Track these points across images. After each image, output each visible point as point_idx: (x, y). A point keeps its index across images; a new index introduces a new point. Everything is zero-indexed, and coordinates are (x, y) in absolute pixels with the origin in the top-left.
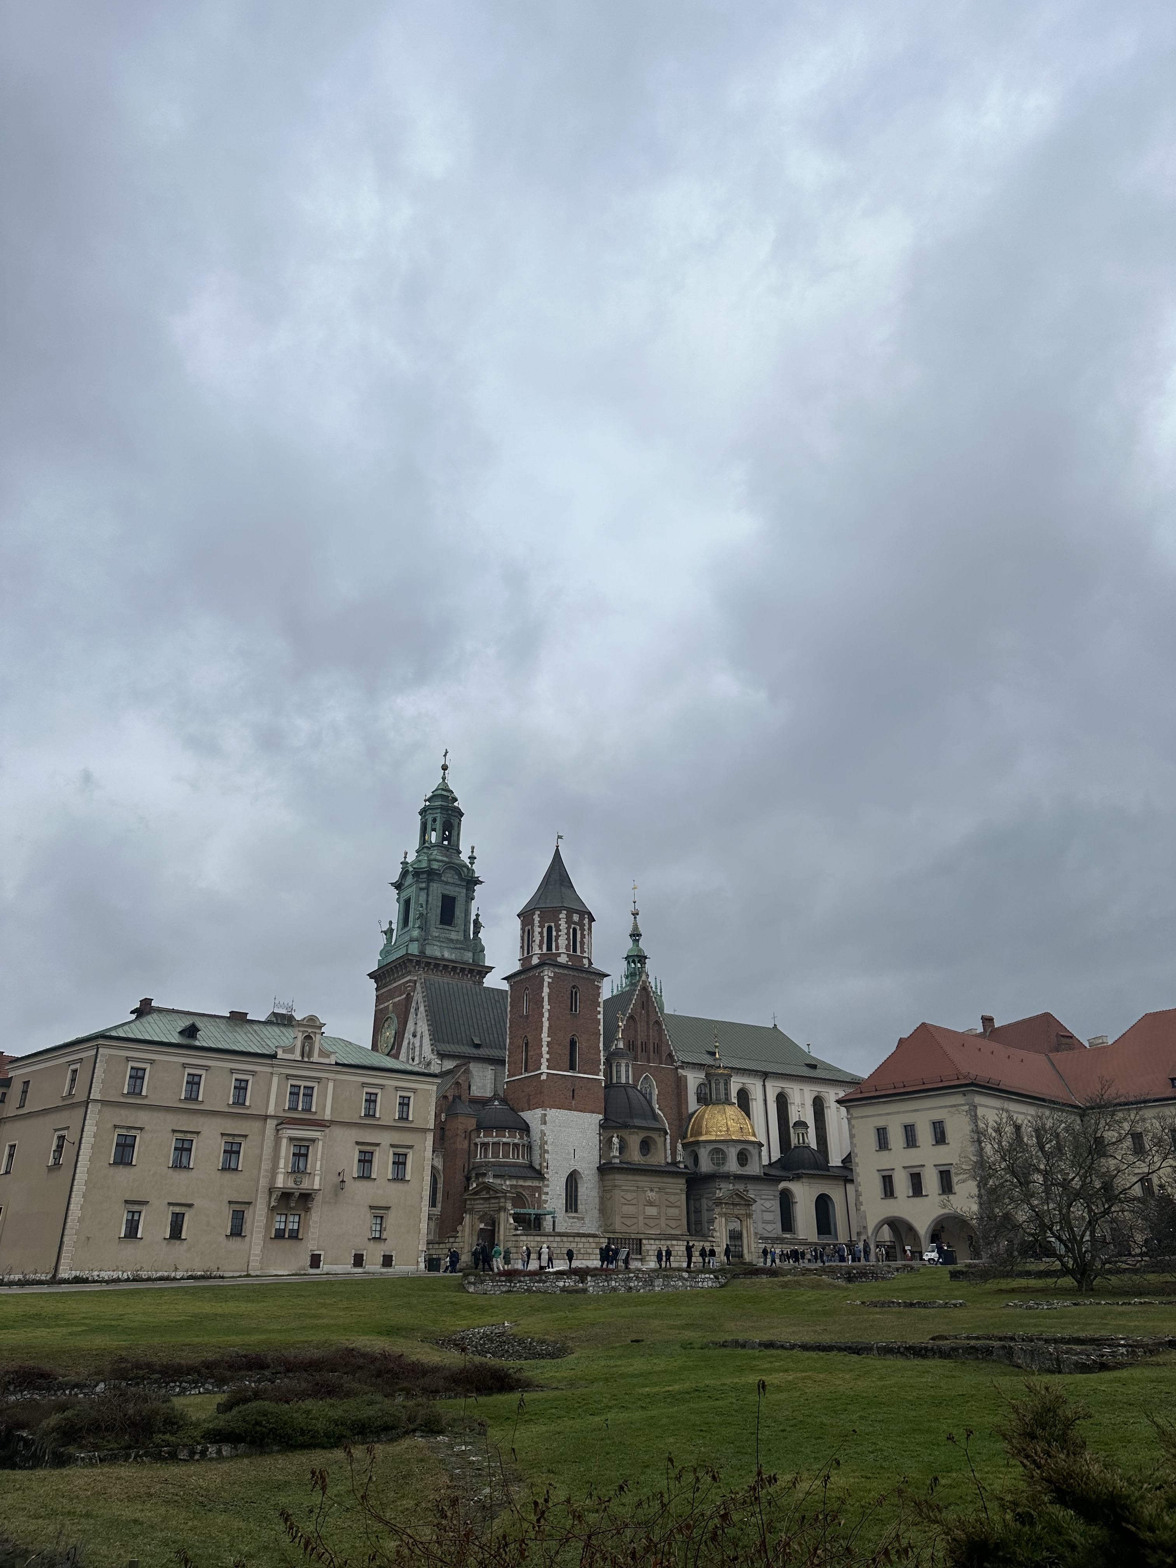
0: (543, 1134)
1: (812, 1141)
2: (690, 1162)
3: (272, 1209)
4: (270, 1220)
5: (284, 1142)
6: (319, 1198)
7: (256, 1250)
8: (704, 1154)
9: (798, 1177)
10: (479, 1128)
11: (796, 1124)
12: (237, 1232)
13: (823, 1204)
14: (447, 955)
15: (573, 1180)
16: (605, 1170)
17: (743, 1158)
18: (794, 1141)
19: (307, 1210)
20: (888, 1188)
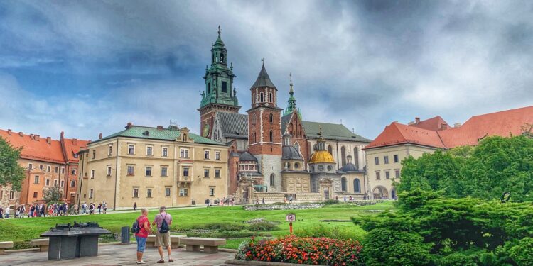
0: (262, 163)
1: (353, 161)
2: (311, 170)
3: (178, 188)
4: (178, 191)
5: (181, 167)
6: (193, 184)
7: (175, 200)
8: (316, 167)
9: (348, 173)
10: (241, 161)
11: (348, 156)
12: (168, 195)
13: (356, 182)
14: (225, 102)
15: (272, 176)
16: (283, 173)
17: (329, 168)
18: (347, 162)
19: (189, 187)
20: (378, 177)
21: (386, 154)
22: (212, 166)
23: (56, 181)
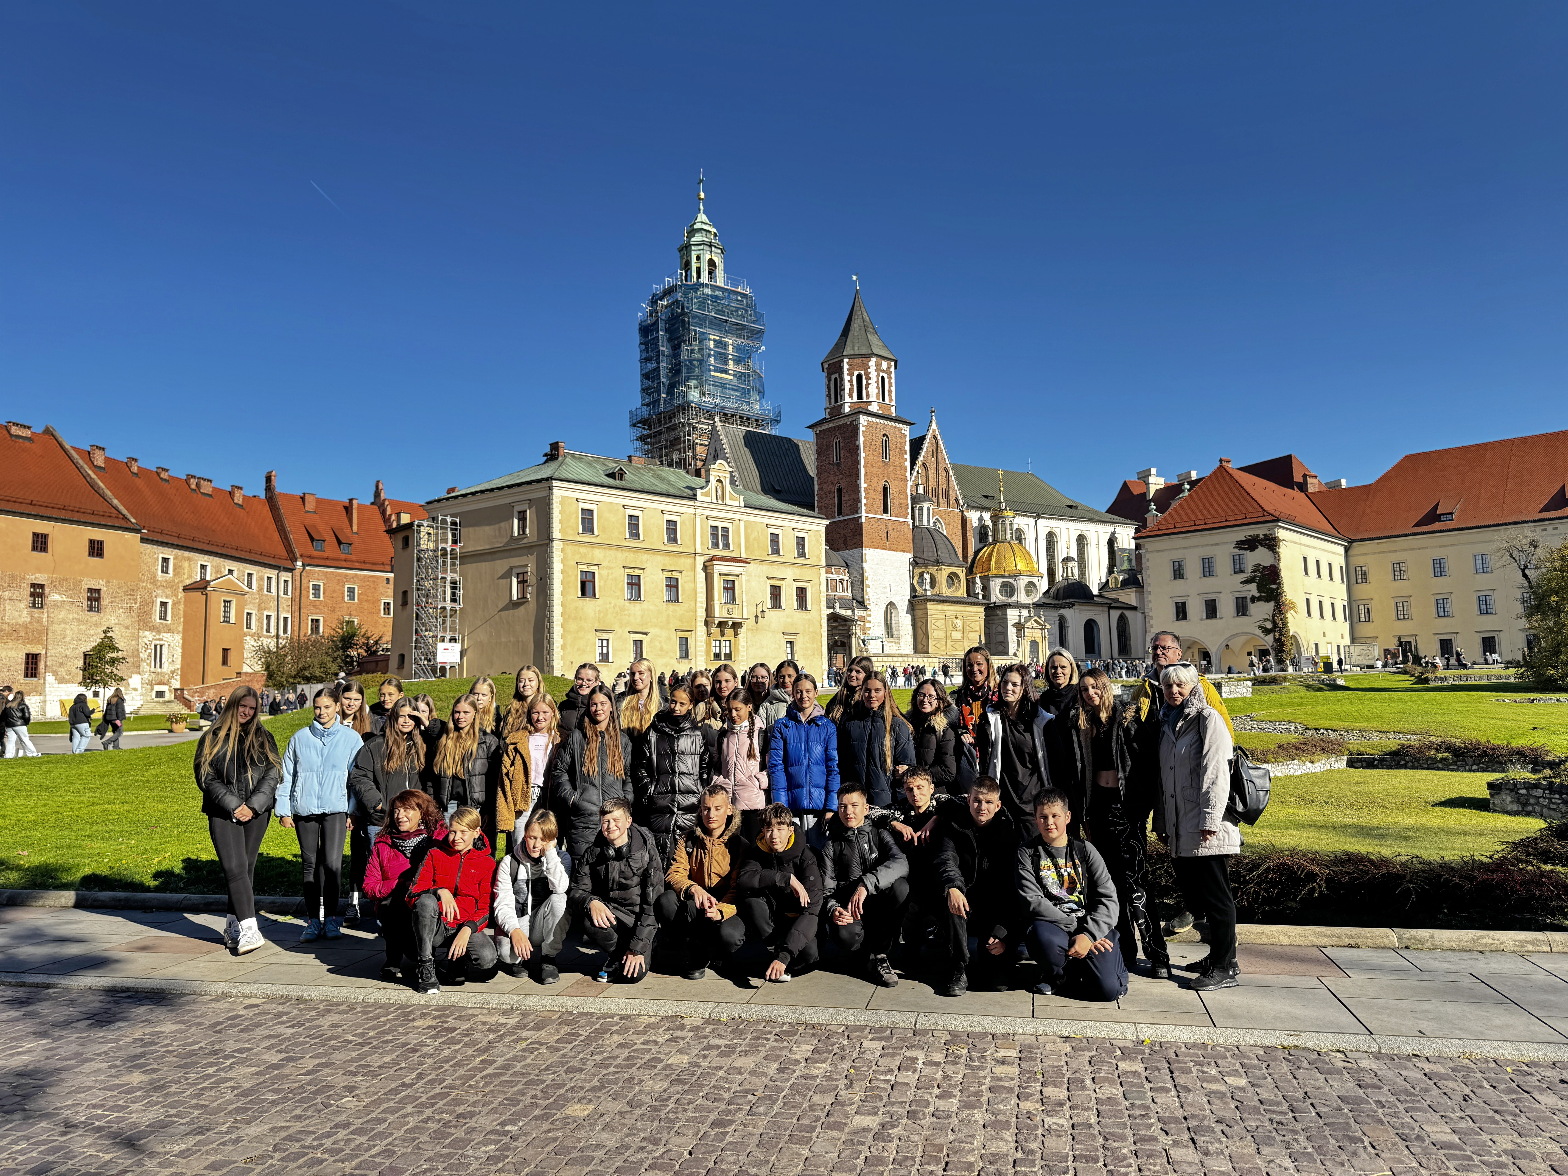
0: (864, 572)
1: (1074, 573)
3: (709, 637)
4: (708, 645)
6: (745, 626)
8: (994, 586)
9: (1071, 605)
11: (1062, 559)
12: (684, 653)
13: (1091, 628)
15: (889, 610)
16: (916, 601)
17: (1028, 590)
18: (1059, 575)
19: (736, 636)
20: (1181, 612)
21: (1207, 552)
22: (789, 573)
23: (268, 617)
